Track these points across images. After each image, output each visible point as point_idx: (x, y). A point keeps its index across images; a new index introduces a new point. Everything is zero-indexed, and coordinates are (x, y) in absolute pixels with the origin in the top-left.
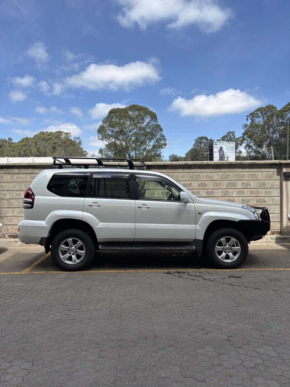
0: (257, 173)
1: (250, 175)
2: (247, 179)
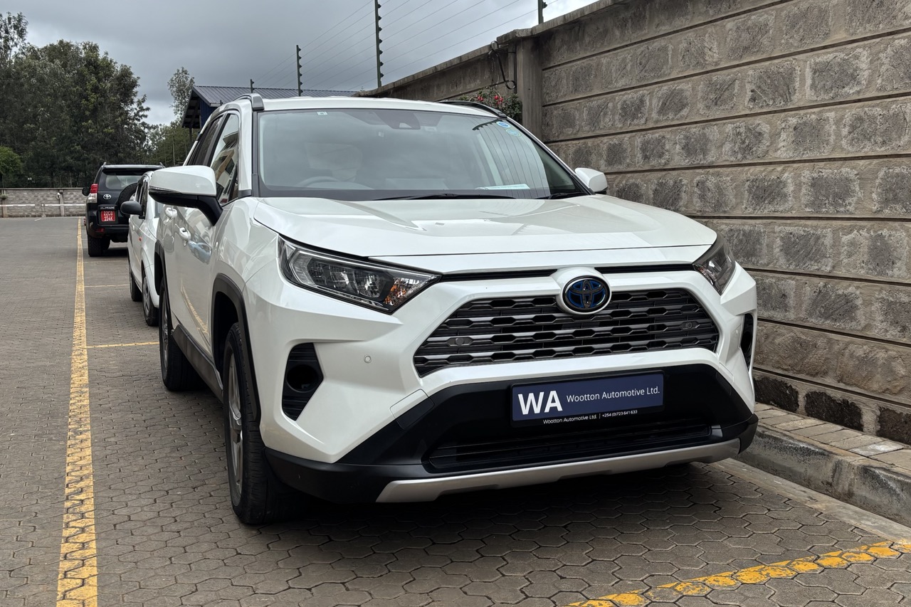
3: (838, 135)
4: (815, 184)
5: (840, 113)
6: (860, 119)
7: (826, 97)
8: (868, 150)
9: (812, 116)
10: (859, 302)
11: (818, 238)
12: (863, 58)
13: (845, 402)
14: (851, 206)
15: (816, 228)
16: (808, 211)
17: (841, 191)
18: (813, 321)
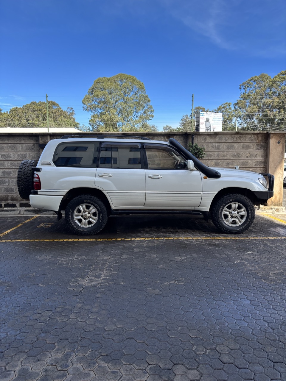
0: (17, 145)
1: (10, 147)
2: (7, 151)
3: (8, 165)
4: (3, 172)
5: (8, 162)
6: (12, 163)
7: (5, 159)
8: (14, 167)
9: (2, 162)
10: (14, 189)
11: (5, 180)
12: (12, 155)
13: (13, 204)
14: (12, 175)
15: (4, 179)
16: (2, 176)
17: (10, 173)
18: (5, 193)
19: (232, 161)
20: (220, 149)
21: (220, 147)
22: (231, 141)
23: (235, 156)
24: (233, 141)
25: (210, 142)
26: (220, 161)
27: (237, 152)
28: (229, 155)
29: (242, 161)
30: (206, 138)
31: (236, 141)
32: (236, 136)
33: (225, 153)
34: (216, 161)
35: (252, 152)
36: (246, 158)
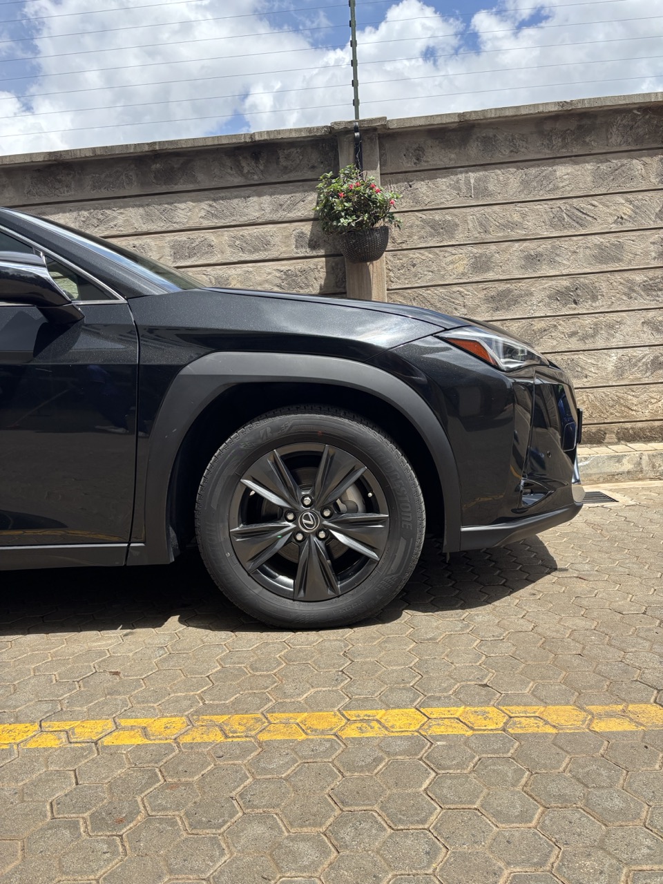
19: (547, 245)
20: (490, 195)
21: (491, 187)
22: (540, 152)
23: (561, 219)
24: (547, 153)
25: (441, 164)
26: (493, 247)
27: (569, 201)
28: (535, 220)
29: (597, 240)
30: (423, 150)
31: (564, 152)
32: (559, 126)
33: (514, 214)
34: (476, 250)
35: (640, 196)
36: (614, 227)
